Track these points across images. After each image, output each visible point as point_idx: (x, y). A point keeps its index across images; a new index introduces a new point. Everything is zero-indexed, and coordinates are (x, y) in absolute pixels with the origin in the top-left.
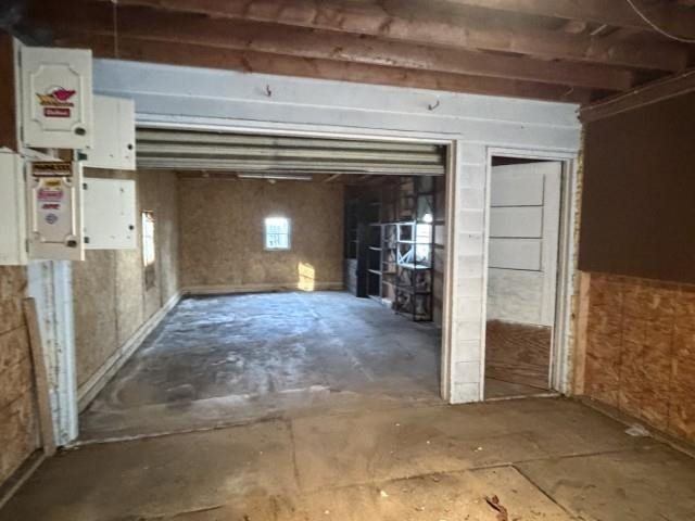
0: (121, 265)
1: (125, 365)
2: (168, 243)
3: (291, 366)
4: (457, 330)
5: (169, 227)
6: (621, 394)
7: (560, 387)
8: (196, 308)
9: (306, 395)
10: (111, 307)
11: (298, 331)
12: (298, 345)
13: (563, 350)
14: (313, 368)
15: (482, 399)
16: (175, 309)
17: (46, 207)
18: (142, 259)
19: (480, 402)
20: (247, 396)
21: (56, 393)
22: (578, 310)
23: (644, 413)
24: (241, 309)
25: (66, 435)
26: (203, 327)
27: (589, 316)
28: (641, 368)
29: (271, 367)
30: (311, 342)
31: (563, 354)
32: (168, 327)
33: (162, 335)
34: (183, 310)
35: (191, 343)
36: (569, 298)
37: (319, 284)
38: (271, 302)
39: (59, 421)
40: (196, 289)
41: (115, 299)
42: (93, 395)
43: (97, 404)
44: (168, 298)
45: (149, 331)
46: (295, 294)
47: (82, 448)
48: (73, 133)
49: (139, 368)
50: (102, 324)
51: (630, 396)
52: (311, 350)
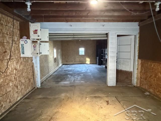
0: (49, 58)
1: (50, 76)
2: (59, 54)
3: (79, 78)
4: (110, 71)
5: (59, 51)
6: (146, 86)
7: (134, 84)
8: (65, 67)
9: (80, 82)
10: (47, 65)
11: (83, 71)
12: (82, 74)
13: (135, 76)
14: (83, 78)
15: (115, 85)
16: (61, 67)
17: (34, 48)
18: (54, 57)
19: (115, 86)
20: (69, 82)
21: (37, 78)
22: (138, 68)
23: (150, 90)
24: (73, 67)
25: (38, 86)
26: (65, 70)
27: (141, 69)
28: (150, 80)
29: (75, 78)
30: (85, 73)
31: (135, 77)
32: (58, 70)
33: (57, 71)
34: (62, 67)
35: (62, 73)
36: (136, 65)
37: (91, 62)
38: (79, 66)
39: (37, 83)
40: (65, 63)
41: (48, 64)
42: (44, 80)
43: (44, 82)
44: (59, 65)
45: (55, 71)
46: (85, 64)
47: (41, 88)
48: (38, 36)
49: (52, 77)
50: (45, 68)
51: (148, 86)
52: (84, 75)
